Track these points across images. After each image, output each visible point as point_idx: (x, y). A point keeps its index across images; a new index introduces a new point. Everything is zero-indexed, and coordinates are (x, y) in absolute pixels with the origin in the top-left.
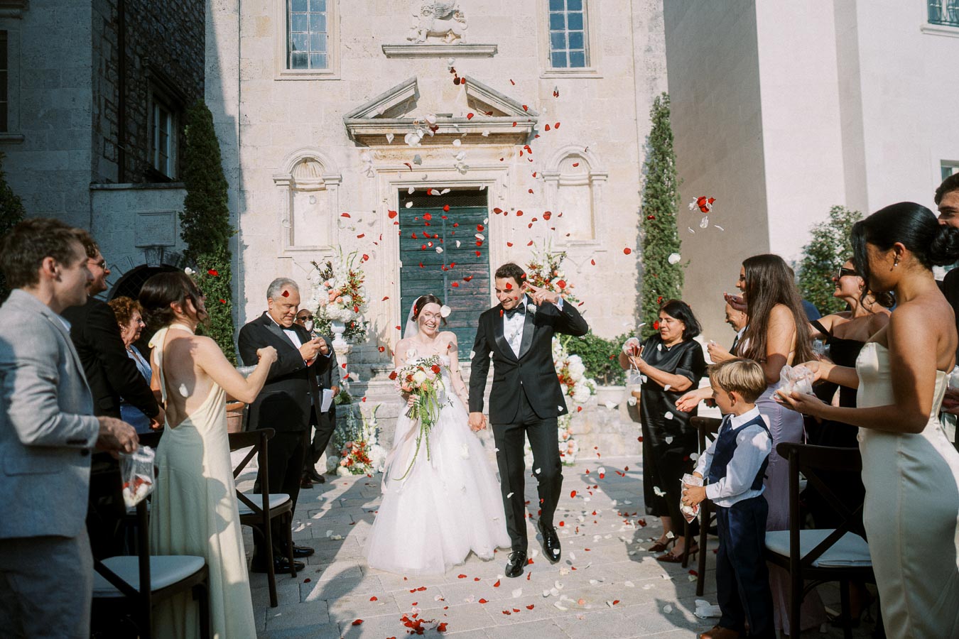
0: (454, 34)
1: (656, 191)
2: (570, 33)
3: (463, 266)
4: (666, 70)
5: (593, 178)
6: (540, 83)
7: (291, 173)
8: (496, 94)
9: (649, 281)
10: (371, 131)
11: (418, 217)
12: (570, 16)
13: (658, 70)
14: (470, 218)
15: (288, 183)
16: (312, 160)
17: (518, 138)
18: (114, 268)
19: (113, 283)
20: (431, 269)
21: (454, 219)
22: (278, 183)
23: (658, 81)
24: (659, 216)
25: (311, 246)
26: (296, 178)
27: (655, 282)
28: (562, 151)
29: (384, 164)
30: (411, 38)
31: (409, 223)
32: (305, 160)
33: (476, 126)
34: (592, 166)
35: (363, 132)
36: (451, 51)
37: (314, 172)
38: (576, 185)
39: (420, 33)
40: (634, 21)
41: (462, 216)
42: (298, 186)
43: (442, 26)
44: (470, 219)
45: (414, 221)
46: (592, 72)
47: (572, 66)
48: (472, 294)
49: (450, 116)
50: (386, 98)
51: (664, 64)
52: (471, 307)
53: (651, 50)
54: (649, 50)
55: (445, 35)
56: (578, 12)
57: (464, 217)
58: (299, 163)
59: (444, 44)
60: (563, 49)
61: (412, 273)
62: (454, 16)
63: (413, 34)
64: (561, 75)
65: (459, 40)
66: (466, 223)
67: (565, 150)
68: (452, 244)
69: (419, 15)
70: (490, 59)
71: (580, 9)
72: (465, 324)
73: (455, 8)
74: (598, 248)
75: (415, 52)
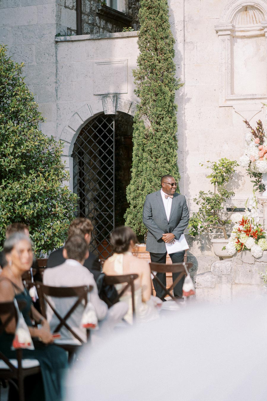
7: (231, 22)
15: (229, 32)
16: (253, 7)
18: (76, 115)
19: (76, 130)
22: (220, 33)
25: (250, 95)
26: (237, 26)
32: (246, 8)
37: (254, 19)
42: (238, 34)
58: (240, 11)
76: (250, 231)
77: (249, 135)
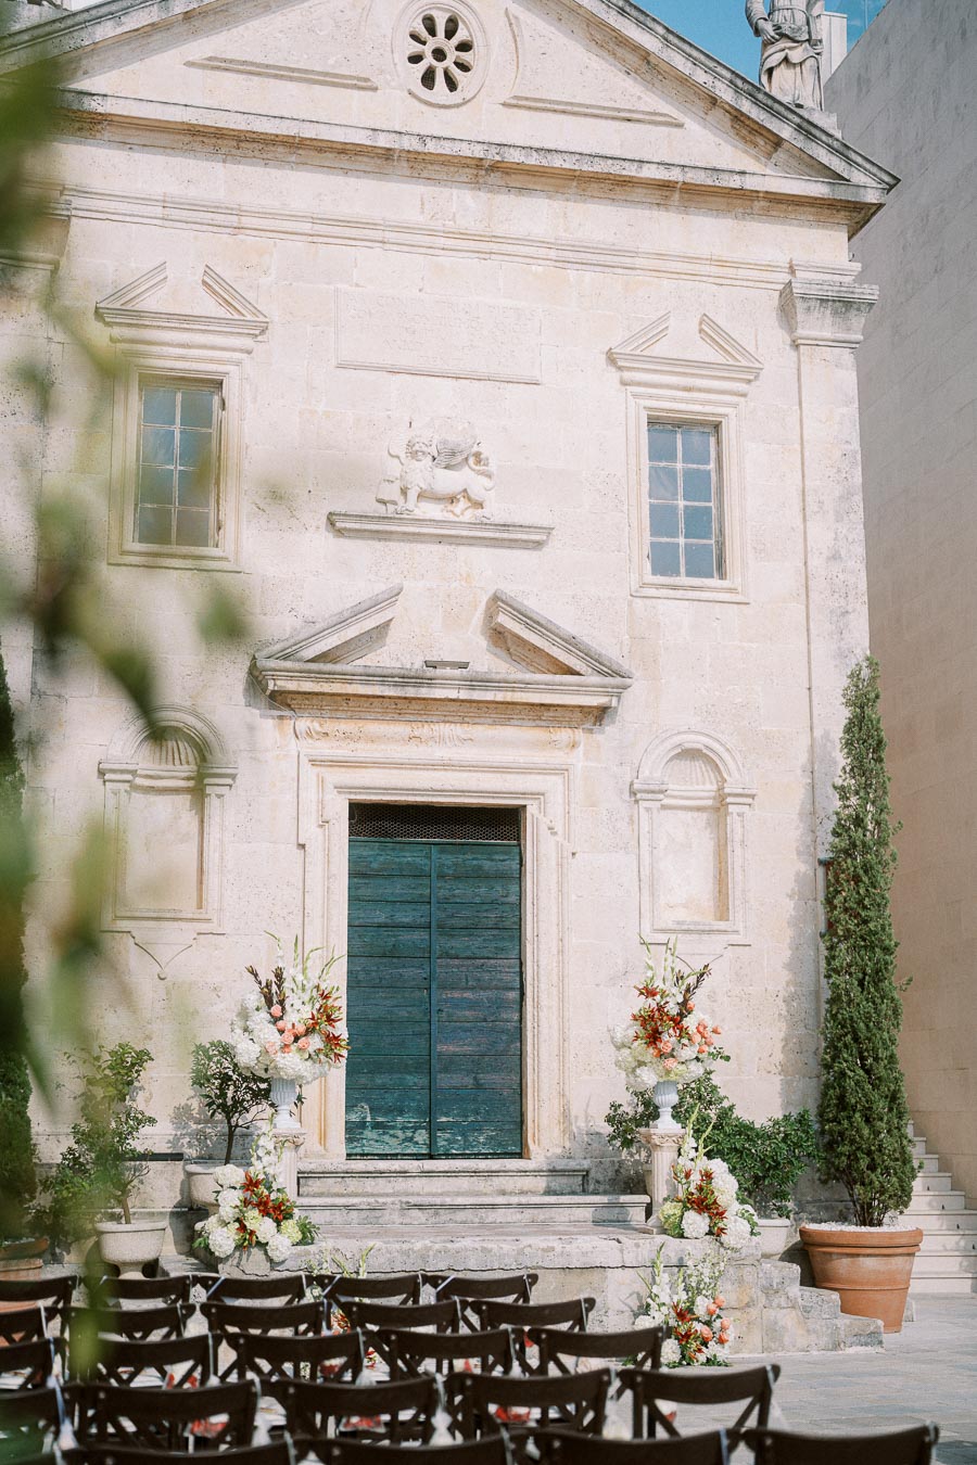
0: (469, 499)
1: (855, 846)
2: (686, 507)
3: (469, 962)
4: (866, 598)
5: (729, 800)
6: (630, 605)
8: (553, 628)
9: (840, 1016)
10: (308, 686)
11: (382, 859)
12: (687, 473)
13: (850, 598)
14: (487, 865)
15: (125, 777)
17: (589, 713)
20: (404, 966)
21: (456, 865)
22: (108, 776)
23: (851, 616)
24: (858, 893)
25: (169, 911)
27: (851, 1018)
28: (668, 744)
29: (325, 749)
30: (386, 499)
31: (364, 870)
33: (513, 690)
34: (725, 776)
35: (291, 686)
36: (465, 533)
37: (176, 756)
38: (691, 809)
39: (404, 492)
40: (808, 499)
41: (470, 860)
42: (139, 781)
43: (448, 481)
44: (486, 868)
45: (375, 865)
46: (731, 590)
47: (689, 574)
48: (485, 1020)
49: (464, 666)
50: (342, 622)
51: (863, 586)
52: (483, 1048)
53: (840, 557)
54: (835, 557)
55: (452, 500)
56: (701, 467)
57: (475, 862)
59: (451, 517)
60: (674, 537)
61: (368, 972)
62: (472, 461)
63: (391, 493)
64: (672, 593)
65: (479, 512)
66: (479, 875)
67: (677, 740)
68: (448, 917)
69: (403, 456)
70: (535, 554)
71: (707, 462)
72: (469, 1081)
73: (475, 449)
74: (735, 939)
75: (394, 528)
76: (266, 1203)
77: (254, 998)
